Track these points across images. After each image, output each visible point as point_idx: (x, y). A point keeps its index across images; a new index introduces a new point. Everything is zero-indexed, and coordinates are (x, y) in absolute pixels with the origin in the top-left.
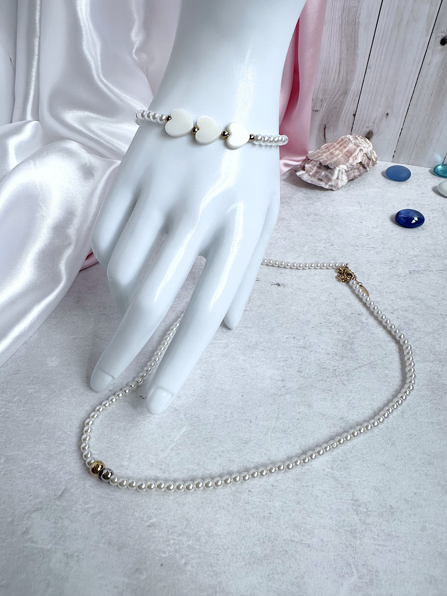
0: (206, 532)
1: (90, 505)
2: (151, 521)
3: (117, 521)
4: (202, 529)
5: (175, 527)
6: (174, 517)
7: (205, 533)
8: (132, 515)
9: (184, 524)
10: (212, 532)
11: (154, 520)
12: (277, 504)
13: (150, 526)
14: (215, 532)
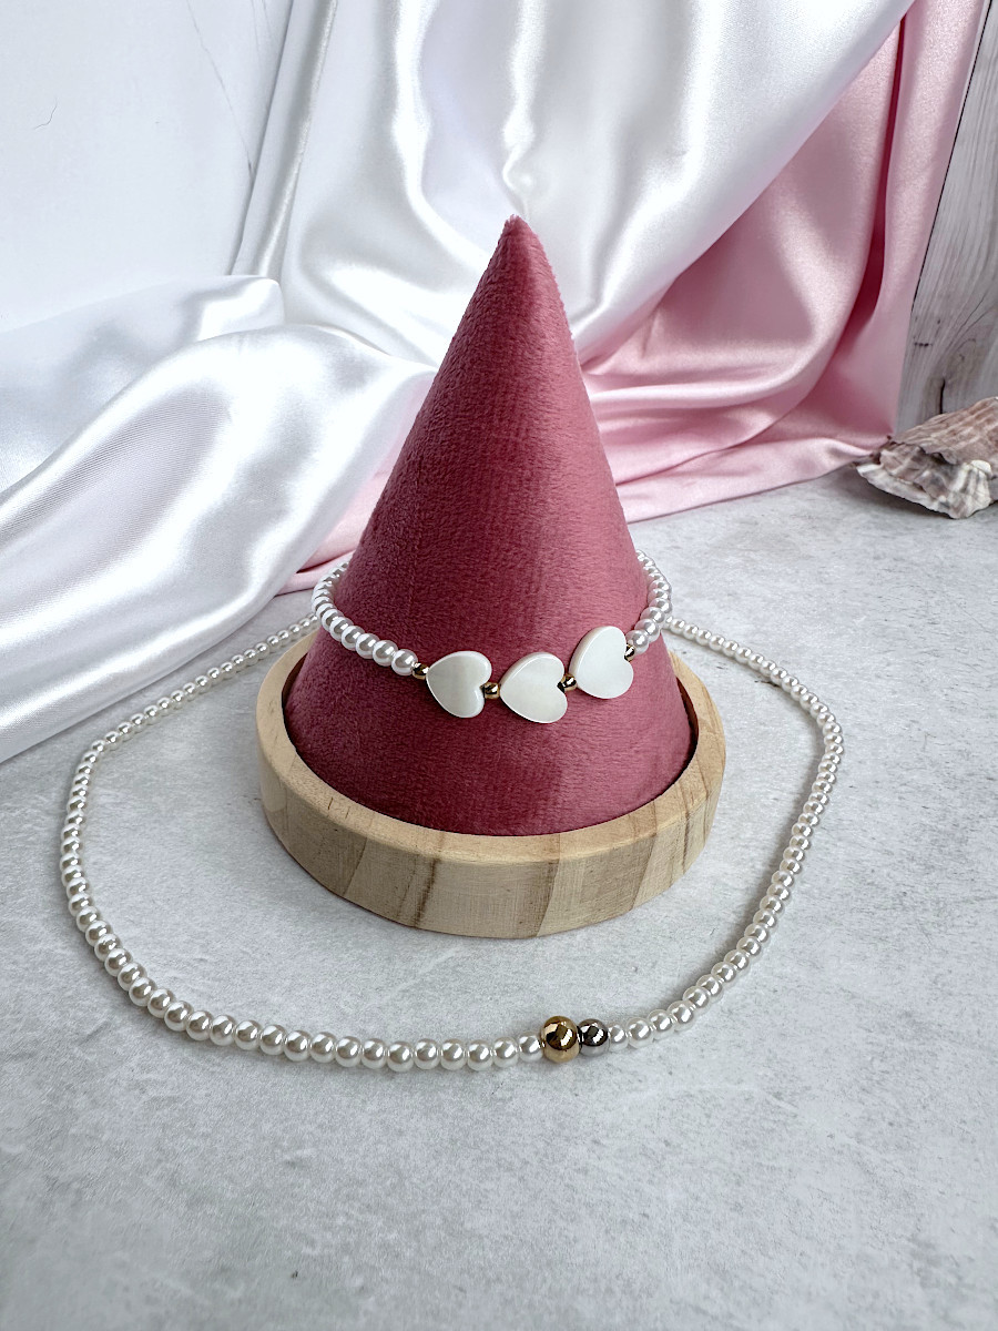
0: (445, 1220)
1: (152, 1076)
2: (299, 1153)
3: (210, 1130)
4: (435, 1207)
5: (361, 1183)
6: (365, 1156)
7: (439, 1221)
8: (254, 1125)
9: (388, 1183)
10: (462, 1224)
11: (307, 1152)
12: (670, 1196)
13: (292, 1164)
14: (468, 1226)
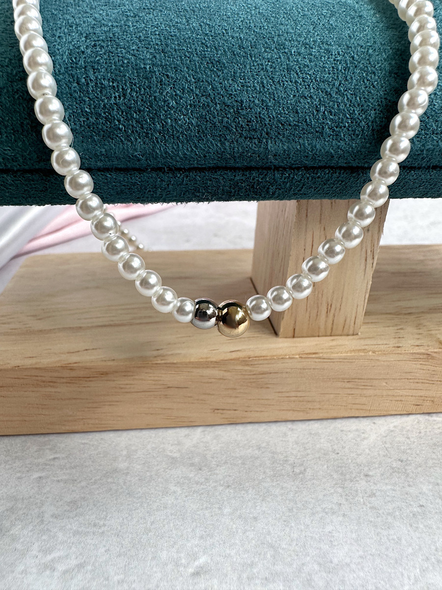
0: (320, 564)
1: (56, 554)
2: (197, 563)
3: (122, 576)
4: (308, 558)
5: (252, 565)
6: (242, 545)
7: (316, 567)
8: (154, 558)
9: (269, 556)
10: (331, 562)
11: (202, 560)
12: (425, 489)
13: (196, 574)
14: (335, 561)
